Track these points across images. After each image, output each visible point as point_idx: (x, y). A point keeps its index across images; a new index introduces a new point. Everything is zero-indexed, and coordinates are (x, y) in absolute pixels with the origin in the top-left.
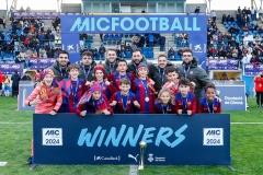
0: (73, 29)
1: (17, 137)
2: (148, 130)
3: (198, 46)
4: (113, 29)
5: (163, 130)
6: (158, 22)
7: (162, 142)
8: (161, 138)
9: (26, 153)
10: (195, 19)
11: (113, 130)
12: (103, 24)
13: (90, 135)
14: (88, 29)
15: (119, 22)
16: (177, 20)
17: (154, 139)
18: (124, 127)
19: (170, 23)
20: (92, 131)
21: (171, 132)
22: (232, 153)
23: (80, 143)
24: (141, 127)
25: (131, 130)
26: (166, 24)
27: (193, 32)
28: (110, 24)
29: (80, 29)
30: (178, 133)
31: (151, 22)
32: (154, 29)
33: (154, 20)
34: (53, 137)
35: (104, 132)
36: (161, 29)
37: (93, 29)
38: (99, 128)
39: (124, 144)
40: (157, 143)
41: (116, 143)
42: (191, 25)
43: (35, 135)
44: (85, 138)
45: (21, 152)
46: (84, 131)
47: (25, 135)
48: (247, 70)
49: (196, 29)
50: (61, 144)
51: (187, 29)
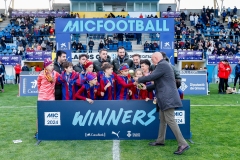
0: (65, 30)
1: (22, 119)
2: (127, 112)
3: (167, 44)
4: (99, 30)
5: (138, 112)
6: (134, 24)
7: (137, 122)
8: (137, 118)
9: (31, 132)
10: (165, 22)
11: (100, 112)
12: (90, 26)
13: (82, 117)
14: (77, 30)
15: (103, 24)
16: (150, 22)
17: (131, 119)
18: (108, 110)
19: (145, 25)
20: (83, 114)
21: (144, 113)
22: (192, 129)
23: (74, 123)
24: (122, 110)
25: (114, 112)
26: (141, 25)
27: (163, 32)
28: (96, 26)
29: (72, 30)
30: (150, 115)
31: (129, 24)
32: (132, 29)
33: (131, 22)
34: (53, 119)
35: (93, 114)
36: (138, 30)
37: (82, 30)
38: (89, 111)
39: (109, 123)
40: (134, 122)
41: (102, 123)
42: (161, 26)
43: (39, 118)
44: (78, 120)
45: (27, 131)
46: (77, 113)
47: (28, 118)
48: (210, 60)
49: (165, 29)
50: (59, 124)
51: (158, 29)
